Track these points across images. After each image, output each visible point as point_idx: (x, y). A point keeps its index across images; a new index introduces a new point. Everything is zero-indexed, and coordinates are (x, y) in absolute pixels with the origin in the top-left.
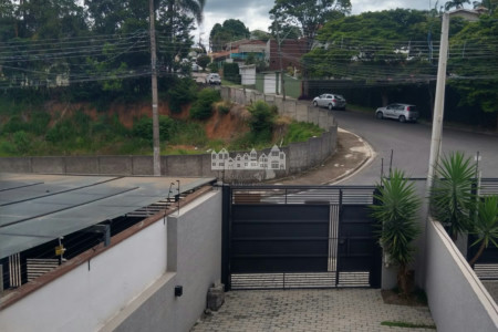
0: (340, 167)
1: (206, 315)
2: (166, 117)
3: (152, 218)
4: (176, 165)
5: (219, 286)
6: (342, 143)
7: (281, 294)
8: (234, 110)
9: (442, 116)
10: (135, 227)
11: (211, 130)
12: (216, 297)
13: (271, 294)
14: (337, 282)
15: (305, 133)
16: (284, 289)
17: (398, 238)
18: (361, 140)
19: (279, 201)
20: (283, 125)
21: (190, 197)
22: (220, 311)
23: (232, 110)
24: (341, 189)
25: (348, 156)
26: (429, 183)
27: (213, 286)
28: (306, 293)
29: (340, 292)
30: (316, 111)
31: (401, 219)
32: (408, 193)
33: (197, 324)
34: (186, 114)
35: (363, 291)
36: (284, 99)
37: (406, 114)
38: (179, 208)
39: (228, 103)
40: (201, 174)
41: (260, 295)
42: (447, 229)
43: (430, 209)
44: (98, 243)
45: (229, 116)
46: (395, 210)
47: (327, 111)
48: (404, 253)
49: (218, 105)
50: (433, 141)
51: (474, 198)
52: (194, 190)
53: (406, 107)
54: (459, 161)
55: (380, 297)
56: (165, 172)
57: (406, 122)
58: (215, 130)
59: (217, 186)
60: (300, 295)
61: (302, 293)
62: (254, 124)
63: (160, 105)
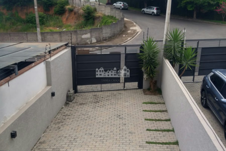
0: (125, 36)
1: (66, 104)
2: (42, 13)
3: (38, 62)
4: (49, 37)
5: (72, 91)
6: (126, 25)
7: (100, 93)
8: (76, 10)
9: (170, 12)
10: (30, 66)
11: (64, 20)
12: (71, 96)
13: (96, 93)
14: (124, 87)
15: (110, 21)
16: (101, 91)
17: (150, 67)
18: (135, 24)
19: (98, 52)
20: (99, 17)
21: (55, 52)
22: (73, 102)
23: (74, 10)
24: (125, 46)
25: (129, 31)
26: (164, 43)
27: (69, 91)
28: (111, 92)
29: (125, 91)
30: (114, 10)
31: (152, 59)
32: (154, 48)
33: (62, 108)
34: (52, 12)
35: (135, 90)
36: (99, 4)
37: (155, 11)
38: (51, 57)
39: (72, 6)
40: (61, 41)
41: (91, 94)
42: (170, 62)
43: (164, 54)
44: (12, 74)
45: (73, 13)
46: (149, 55)
47: (119, 10)
48: (152, 73)
49: (67, 7)
50: (166, 24)
51: (182, 49)
52: (57, 48)
53: (155, 8)
54: (176, 32)
55: (142, 92)
56: (43, 40)
57: (155, 15)
58: (67, 19)
59: (69, 46)
60: (108, 93)
61: (109, 92)
62: (86, 17)
63: (38, 7)
